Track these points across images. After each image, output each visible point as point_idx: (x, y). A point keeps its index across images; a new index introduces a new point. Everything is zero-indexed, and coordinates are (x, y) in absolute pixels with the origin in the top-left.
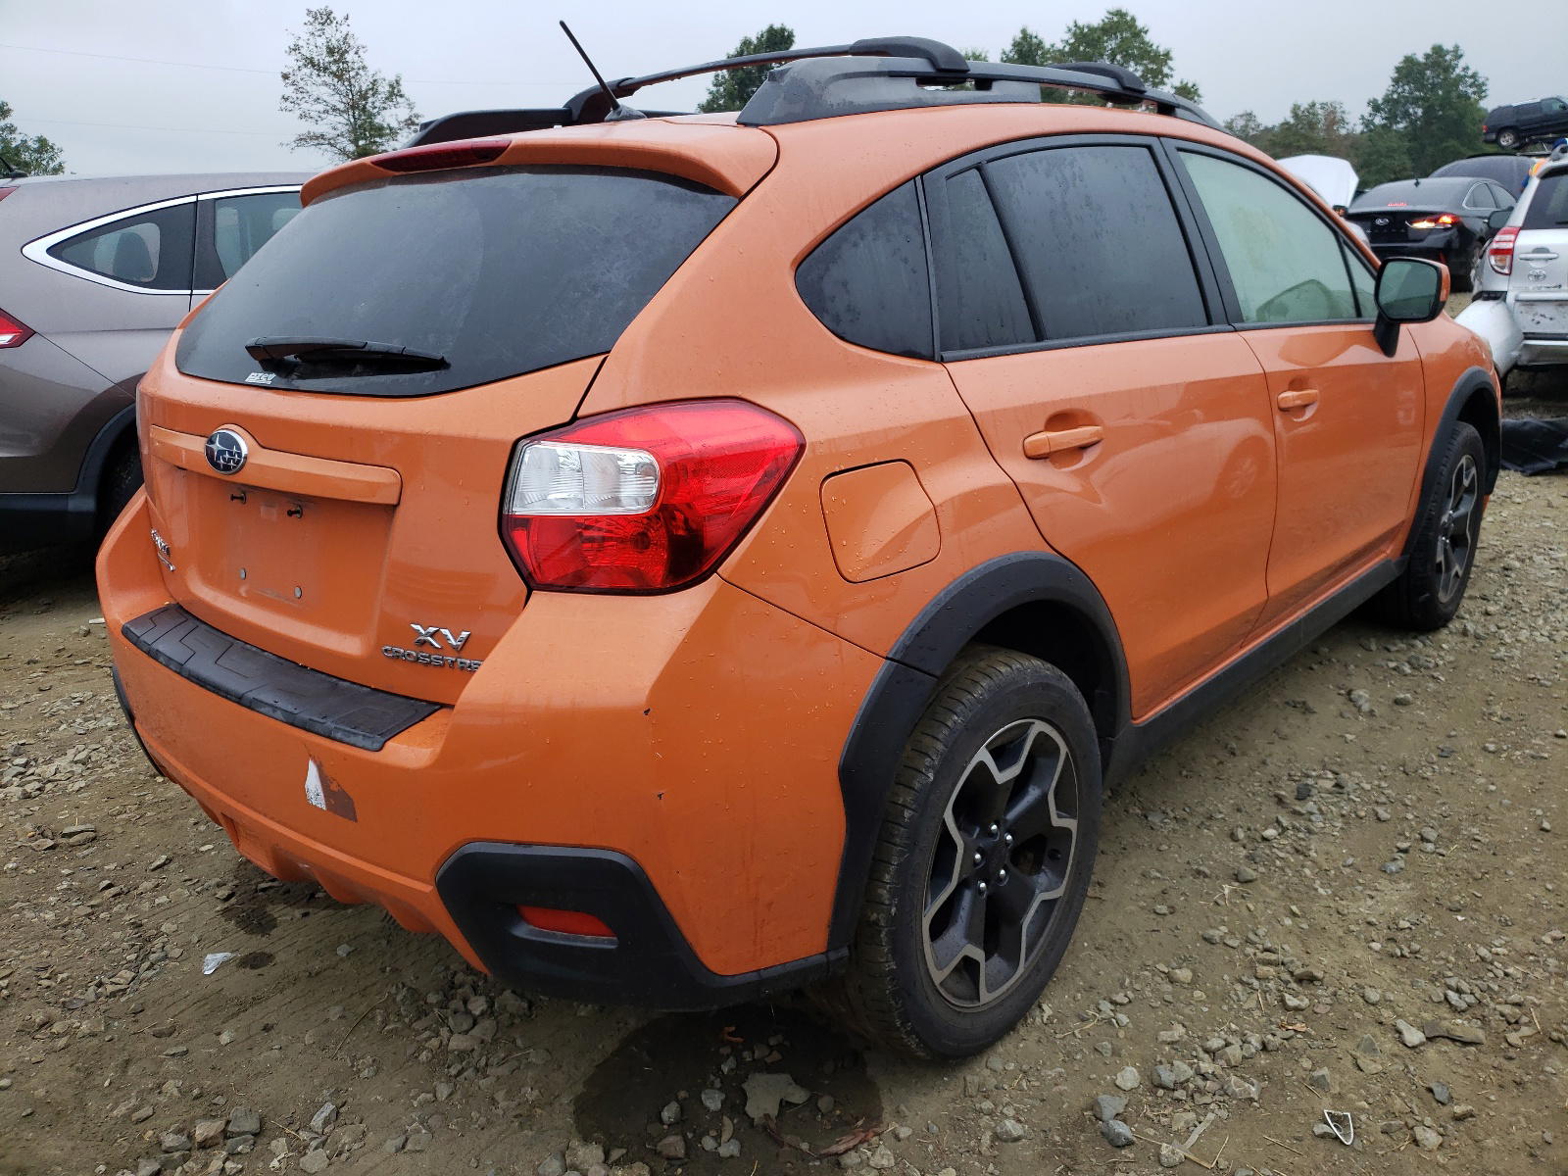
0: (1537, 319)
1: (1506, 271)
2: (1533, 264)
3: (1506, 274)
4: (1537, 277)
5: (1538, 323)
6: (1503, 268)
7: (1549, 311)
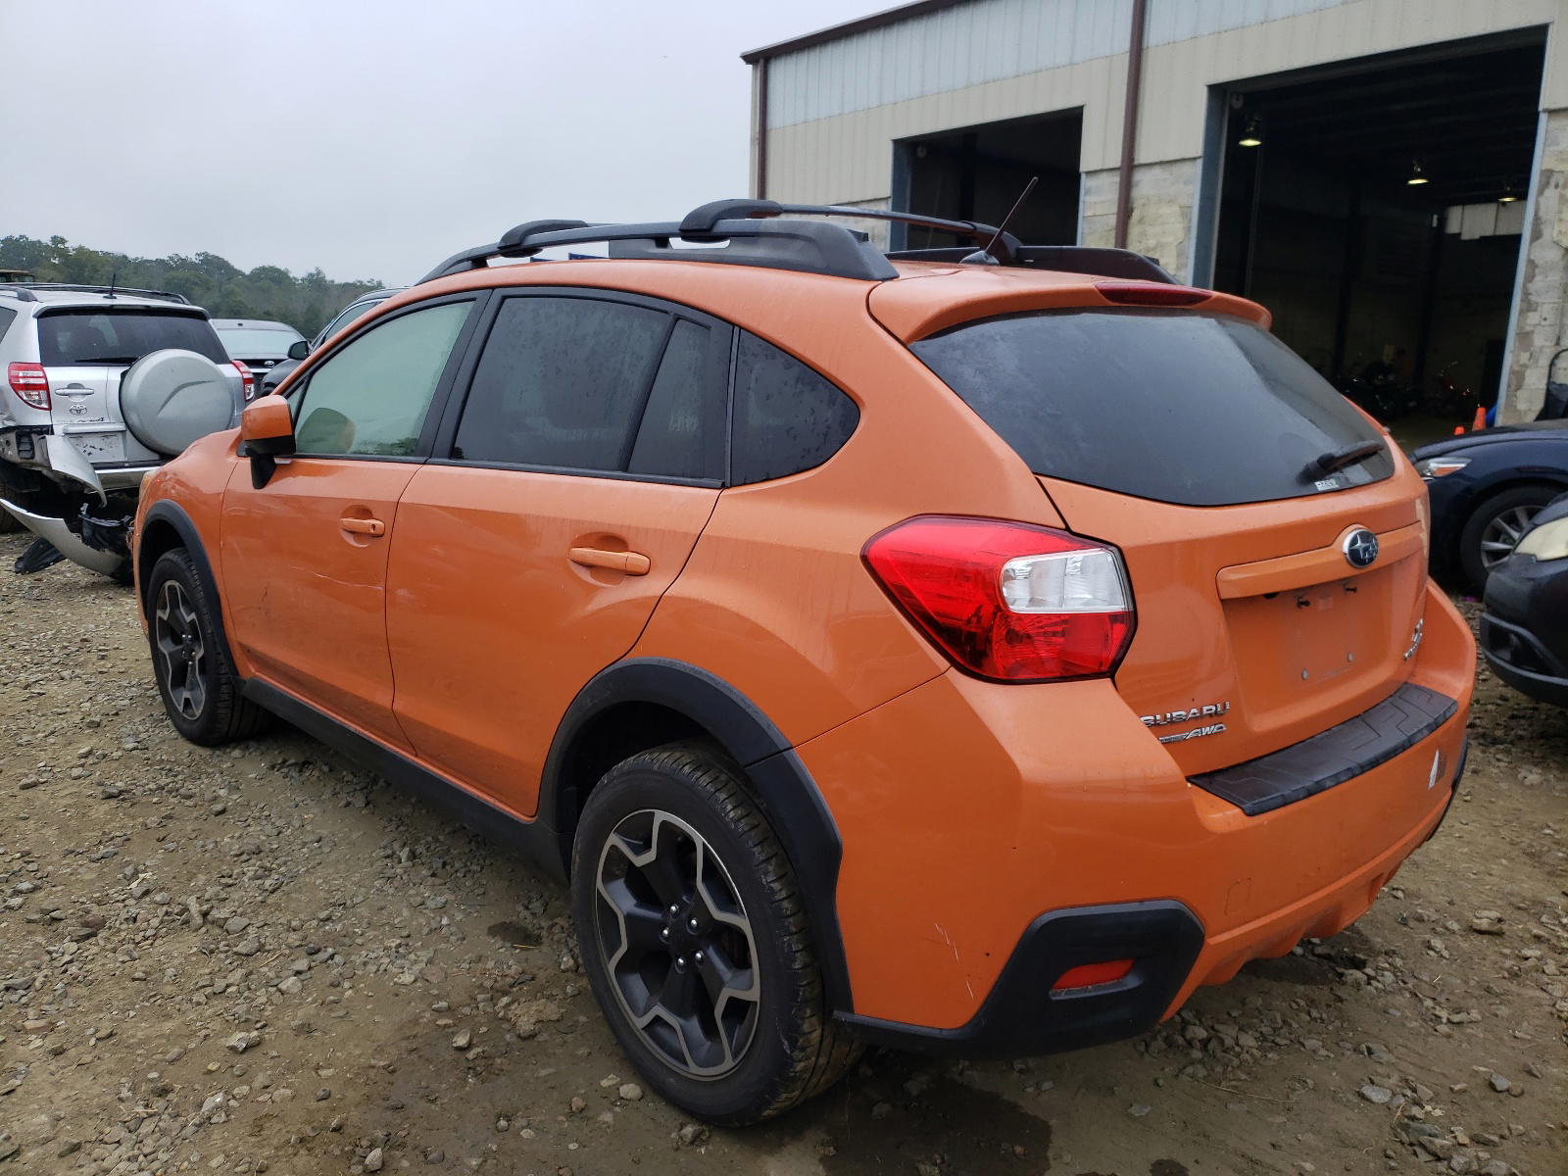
0: (89, 450)
1: (45, 406)
2: (74, 399)
3: (45, 409)
4: (79, 411)
5: (90, 454)
6: (40, 402)
7: (97, 442)
